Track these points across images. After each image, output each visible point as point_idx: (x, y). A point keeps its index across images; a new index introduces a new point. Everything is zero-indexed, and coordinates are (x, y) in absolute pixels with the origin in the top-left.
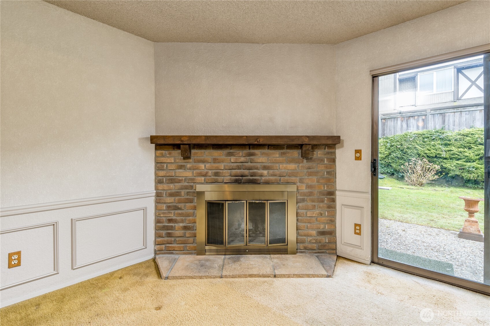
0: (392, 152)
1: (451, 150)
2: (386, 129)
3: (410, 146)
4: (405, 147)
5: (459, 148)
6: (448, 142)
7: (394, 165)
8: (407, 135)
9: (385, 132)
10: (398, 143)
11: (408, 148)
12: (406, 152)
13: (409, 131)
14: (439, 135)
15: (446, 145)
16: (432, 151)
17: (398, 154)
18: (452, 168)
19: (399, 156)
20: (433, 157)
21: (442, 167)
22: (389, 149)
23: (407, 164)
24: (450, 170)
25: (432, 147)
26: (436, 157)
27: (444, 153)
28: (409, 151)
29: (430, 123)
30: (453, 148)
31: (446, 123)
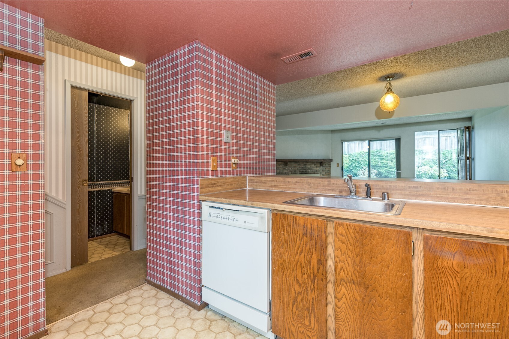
0: (353, 163)
1: (383, 162)
2: (350, 148)
3: (363, 160)
4: (360, 160)
5: (387, 161)
6: (382, 157)
7: (354, 171)
8: (361, 153)
9: (350, 150)
10: (356, 158)
11: (362, 161)
12: (361, 163)
13: (363, 150)
14: (378, 154)
15: (381, 159)
16: (374, 162)
17: (357, 164)
18: (383, 172)
19: (357, 165)
20: (374, 166)
21: (379, 172)
22: (351, 161)
23: (361, 170)
24: (382, 173)
25: (374, 160)
26: (376, 166)
27: (380, 164)
28: (362, 163)
29: (374, 146)
30: (384, 161)
31: (383, 146)
